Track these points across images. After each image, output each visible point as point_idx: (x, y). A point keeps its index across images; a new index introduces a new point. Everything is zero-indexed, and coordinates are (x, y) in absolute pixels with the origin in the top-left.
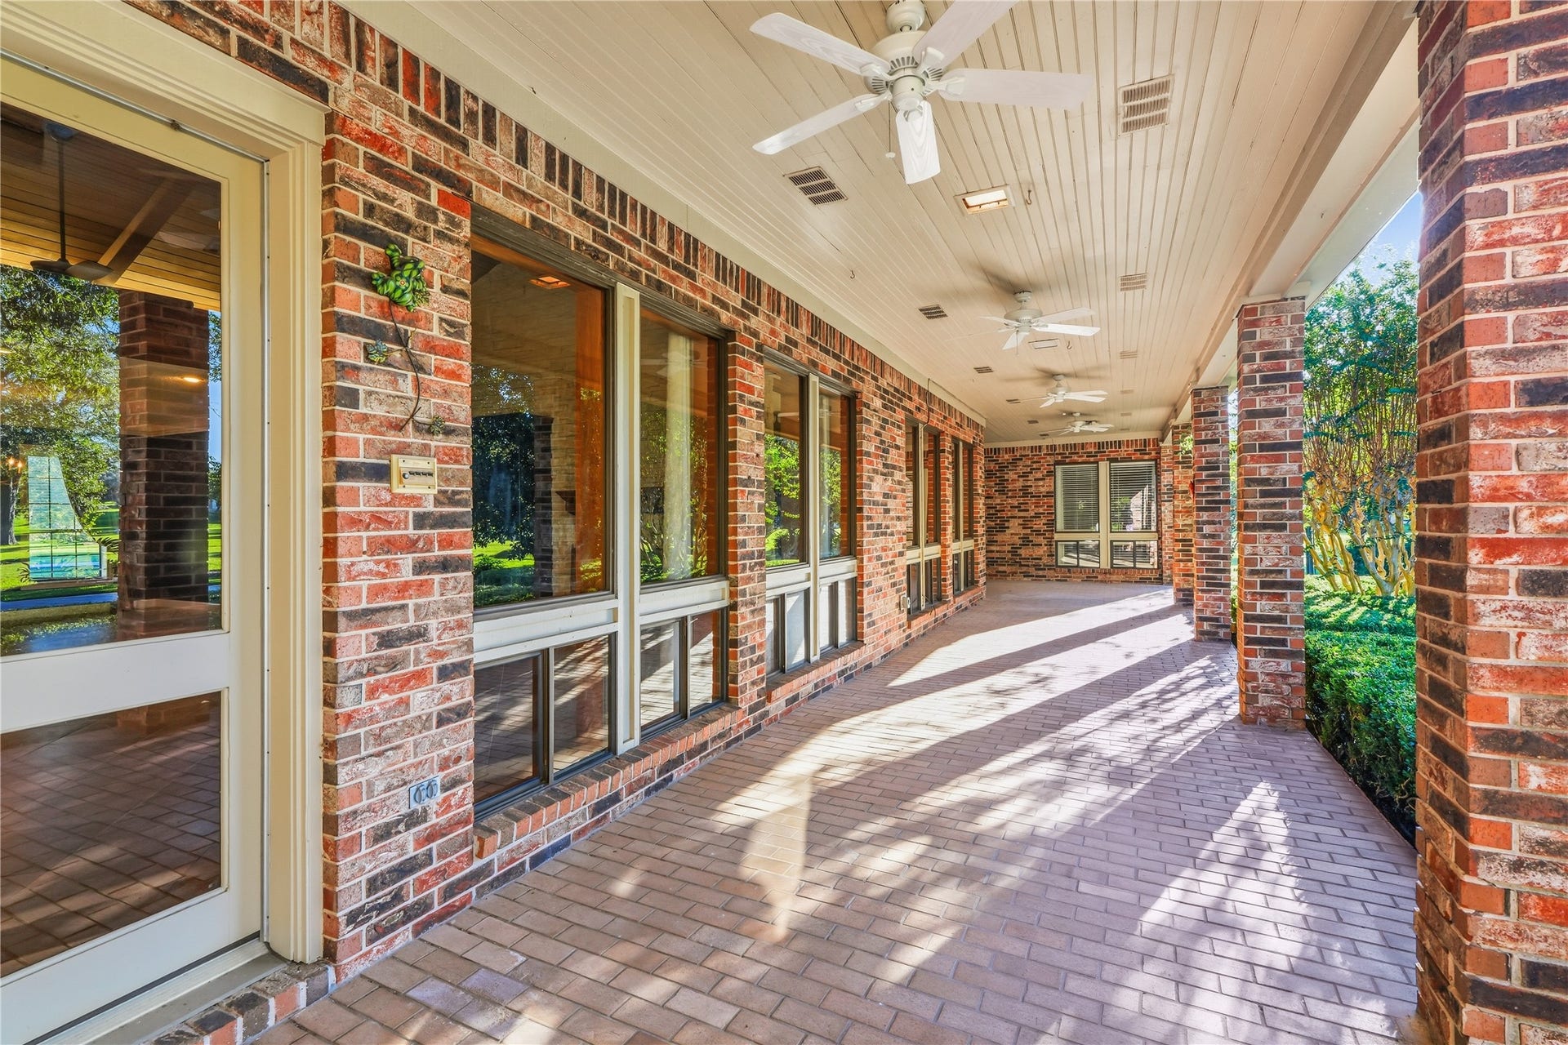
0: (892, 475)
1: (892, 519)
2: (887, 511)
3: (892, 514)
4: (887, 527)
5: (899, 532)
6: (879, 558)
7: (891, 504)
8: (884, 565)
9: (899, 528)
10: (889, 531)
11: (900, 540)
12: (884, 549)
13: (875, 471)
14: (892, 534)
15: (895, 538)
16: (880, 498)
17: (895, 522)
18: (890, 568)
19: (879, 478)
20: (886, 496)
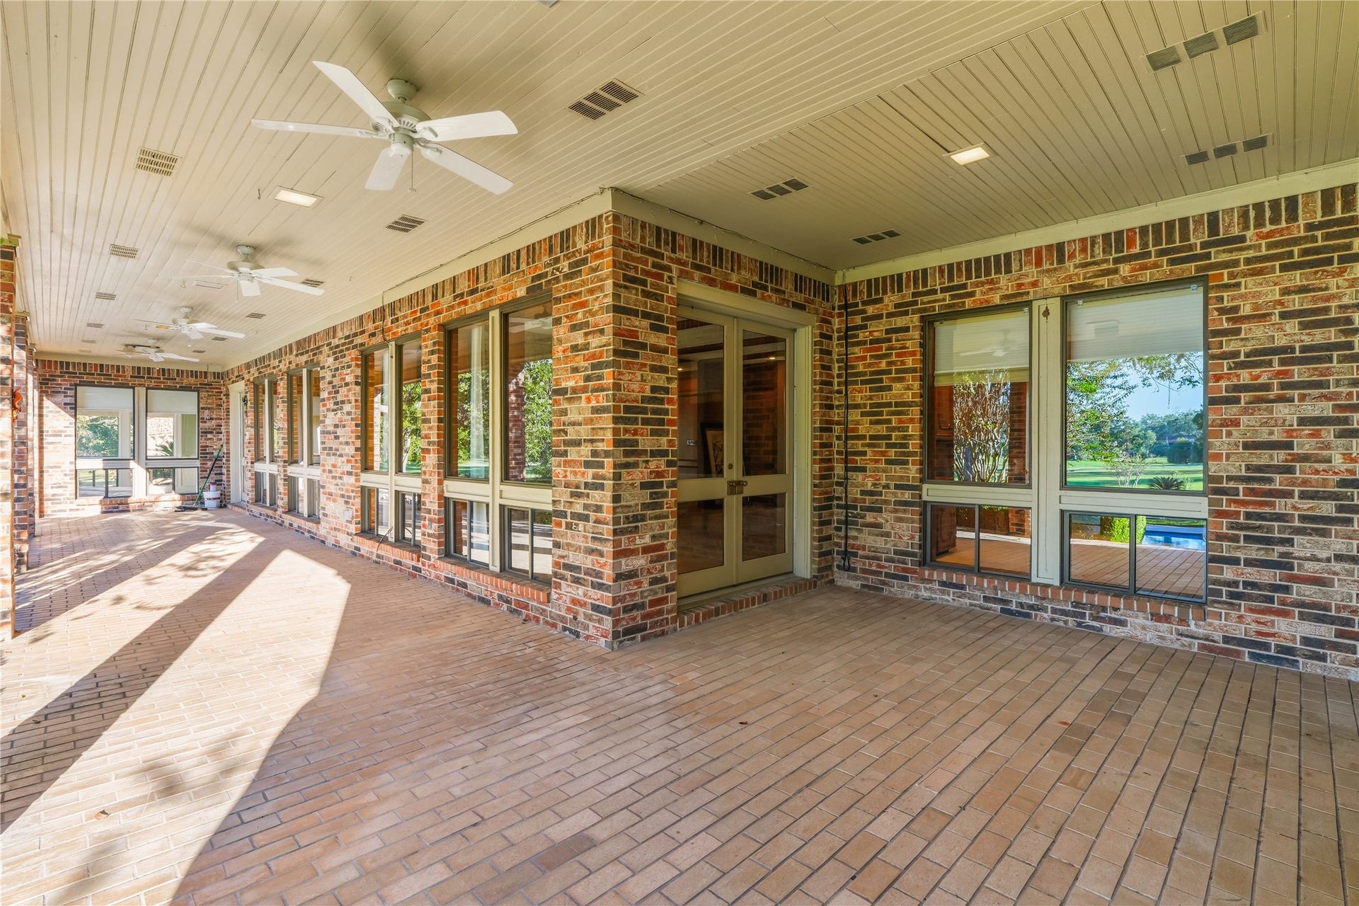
0: (341, 409)
1: (341, 443)
2: (337, 437)
3: (341, 439)
4: (337, 450)
5: (347, 455)
6: (330, 472)
7: (340, 431)
8: (334, 478)
9: (347, 451)
10: (338, 453)
11: (349, 461)
12: (334, 466)
13: (328, 410)
14: (341, 456)
15: (344, 459)
16: (331, 429)
17: (344, 447)
18: (339, 481)
19: (331, 414)
20: (336, 426)
